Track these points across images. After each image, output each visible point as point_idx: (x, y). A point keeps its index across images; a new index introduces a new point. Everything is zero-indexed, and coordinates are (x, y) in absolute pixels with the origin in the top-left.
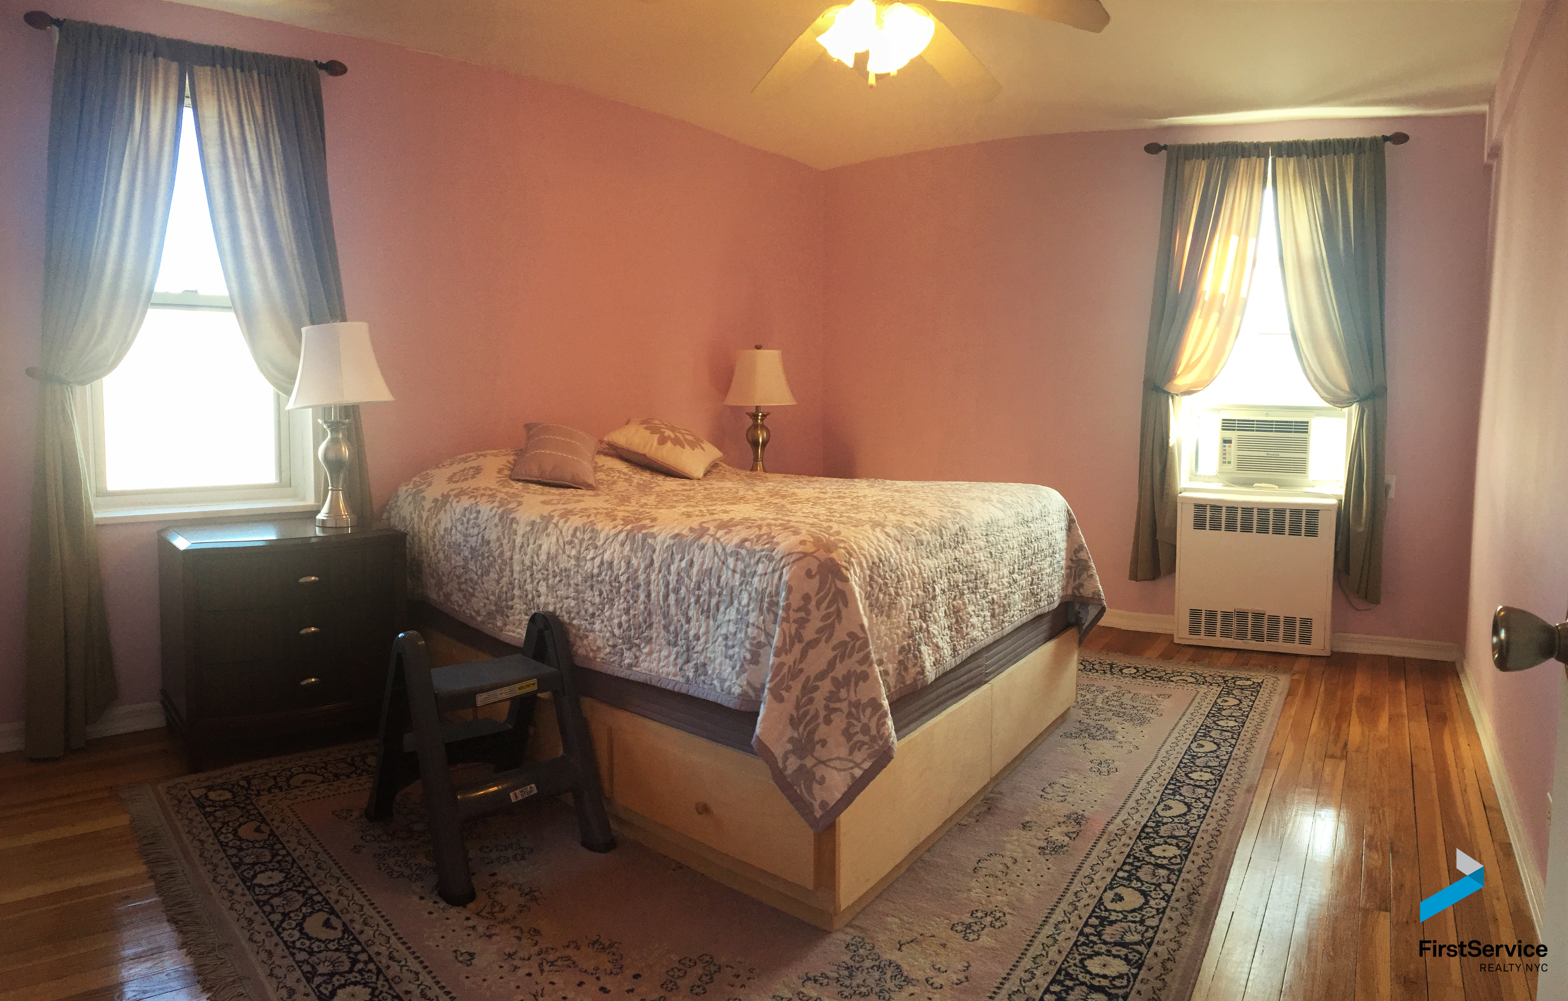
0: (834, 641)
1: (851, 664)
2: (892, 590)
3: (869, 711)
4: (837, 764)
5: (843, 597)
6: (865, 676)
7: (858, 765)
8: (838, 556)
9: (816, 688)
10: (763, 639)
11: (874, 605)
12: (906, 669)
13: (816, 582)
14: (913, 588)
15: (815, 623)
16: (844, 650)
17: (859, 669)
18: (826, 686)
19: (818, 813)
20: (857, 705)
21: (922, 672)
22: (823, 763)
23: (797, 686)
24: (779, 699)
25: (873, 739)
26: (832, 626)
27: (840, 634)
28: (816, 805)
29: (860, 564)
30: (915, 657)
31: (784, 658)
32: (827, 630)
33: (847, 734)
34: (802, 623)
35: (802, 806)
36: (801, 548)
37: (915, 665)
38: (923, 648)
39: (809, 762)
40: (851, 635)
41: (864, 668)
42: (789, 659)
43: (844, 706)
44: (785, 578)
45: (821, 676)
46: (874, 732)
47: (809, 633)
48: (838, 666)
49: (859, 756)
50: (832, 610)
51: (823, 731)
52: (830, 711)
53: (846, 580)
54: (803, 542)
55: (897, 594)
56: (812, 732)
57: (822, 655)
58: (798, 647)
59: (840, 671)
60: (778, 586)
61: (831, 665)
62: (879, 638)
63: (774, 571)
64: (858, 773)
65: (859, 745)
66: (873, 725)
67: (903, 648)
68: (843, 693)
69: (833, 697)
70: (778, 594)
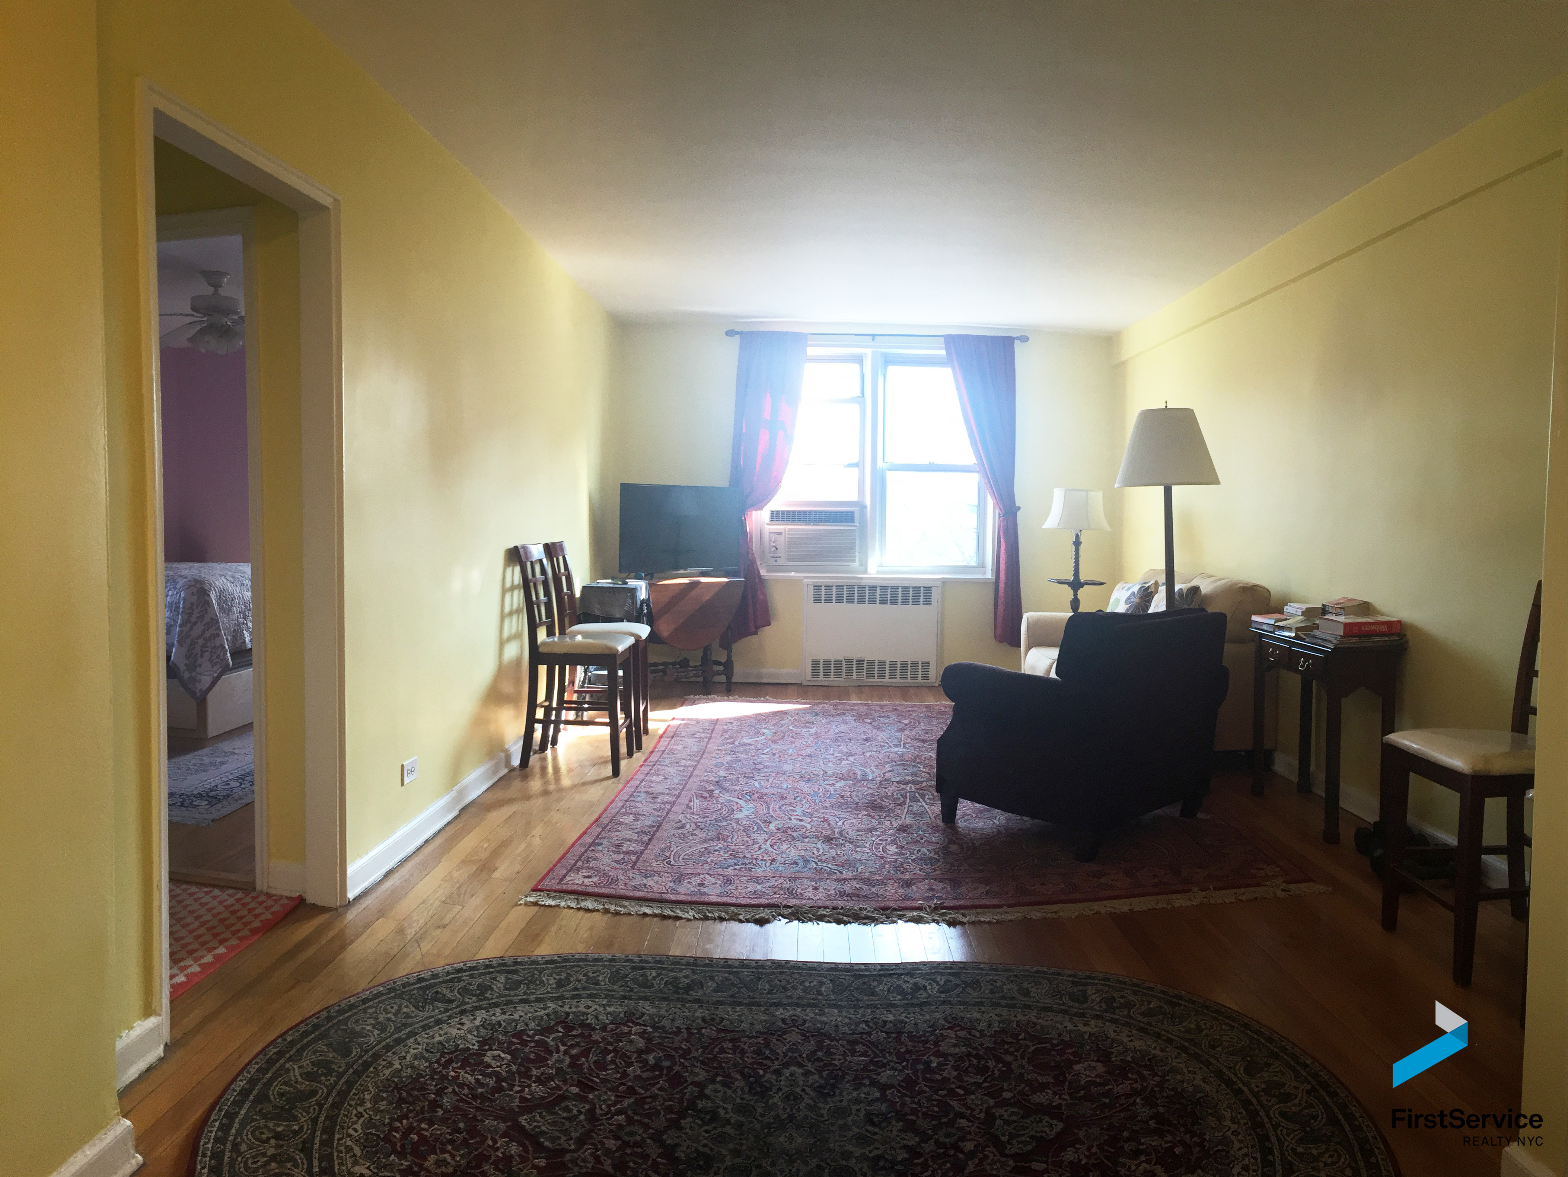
0: (204, 623)
1: (212, 631)
2: (230, 604)
3: (220, 649)
4: (206, 673)
5: (209, 603)
6: (218, 635)
7: (216, 672)
8: (207, 587)
9: (197, 642)
10: (172, 623)
11: (221, 609)
12: (236, 640)
13: (196, 597)
14: (239, 604)
15: (196, 613)
16: (208, 626)
17: (215, 632)
18: (201, 642)
19: (198, 695)
20: (215, 647)
21: (244, 642)
22: (200, 674)
23: (188, 641)
24: (181, 646)
25: (222, 660)
26: (203, 616)
27: (207, 619)
28: (197, 691)
29: (215, 590)
30: (240, 634)
31: (182, 629)
32: (201, 617)
33: (210, 660)
34: (190, 615)
35: (192, 694)
36: (189, 583)
37: (241, 639)
38: (244, 632)
39: (194, 674)
40: (212, 619)
41: (218, 631)
42: (186, 629)
43: (209, 649)
44: (182, 596)
45: (199, 637)
46: (222, 657)
47: (193, 619)
48: (206, 632)
49: (215, 668)
50: (203, 608)
51: (200, 661)
52: (203, 652)
53: (209, 596)
54: (189, 581)
55: (232, 605)
56: (195, 662)
57: (199, 628)
58: (189, 625)
59: (207, 634)
60: (179, 599)
61: (203, 632)
62: (223, 623)
63: (177, 593)
64: (215, 675)
65: (216, 664)
66: (221, 655)
67: (234, 630)
68: (209, 644)
69: (204, 645)
70: (179, 602)
